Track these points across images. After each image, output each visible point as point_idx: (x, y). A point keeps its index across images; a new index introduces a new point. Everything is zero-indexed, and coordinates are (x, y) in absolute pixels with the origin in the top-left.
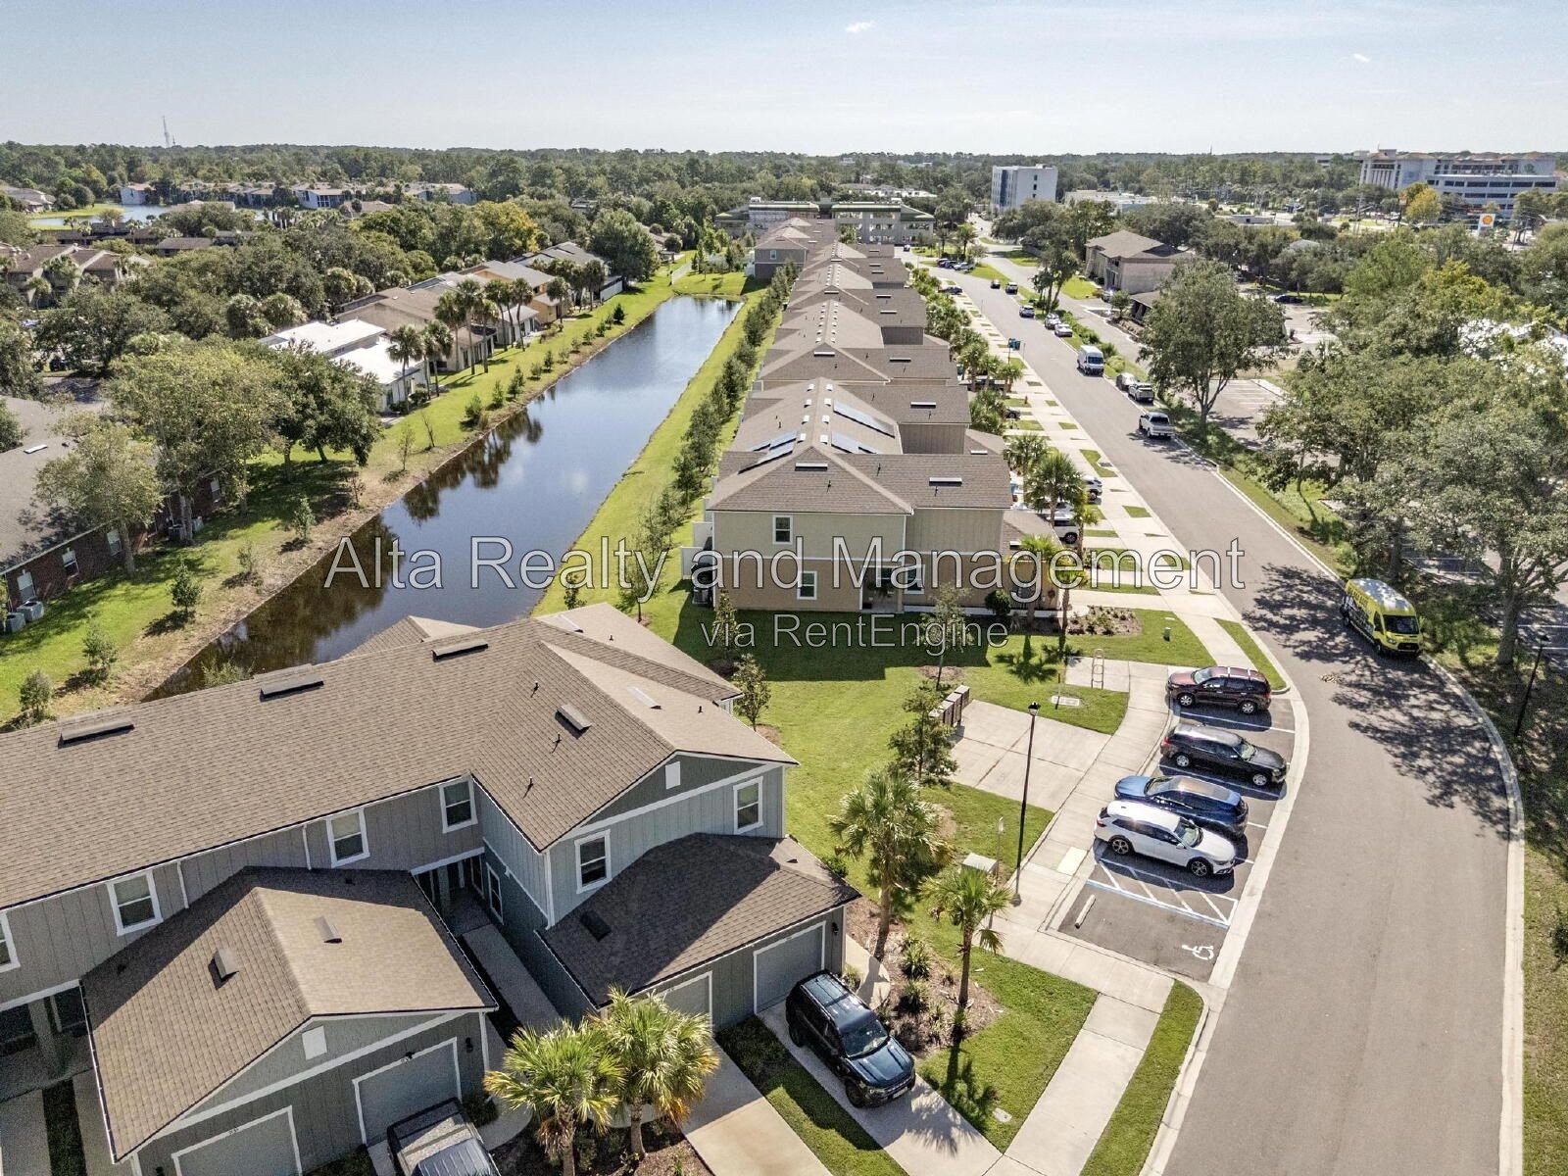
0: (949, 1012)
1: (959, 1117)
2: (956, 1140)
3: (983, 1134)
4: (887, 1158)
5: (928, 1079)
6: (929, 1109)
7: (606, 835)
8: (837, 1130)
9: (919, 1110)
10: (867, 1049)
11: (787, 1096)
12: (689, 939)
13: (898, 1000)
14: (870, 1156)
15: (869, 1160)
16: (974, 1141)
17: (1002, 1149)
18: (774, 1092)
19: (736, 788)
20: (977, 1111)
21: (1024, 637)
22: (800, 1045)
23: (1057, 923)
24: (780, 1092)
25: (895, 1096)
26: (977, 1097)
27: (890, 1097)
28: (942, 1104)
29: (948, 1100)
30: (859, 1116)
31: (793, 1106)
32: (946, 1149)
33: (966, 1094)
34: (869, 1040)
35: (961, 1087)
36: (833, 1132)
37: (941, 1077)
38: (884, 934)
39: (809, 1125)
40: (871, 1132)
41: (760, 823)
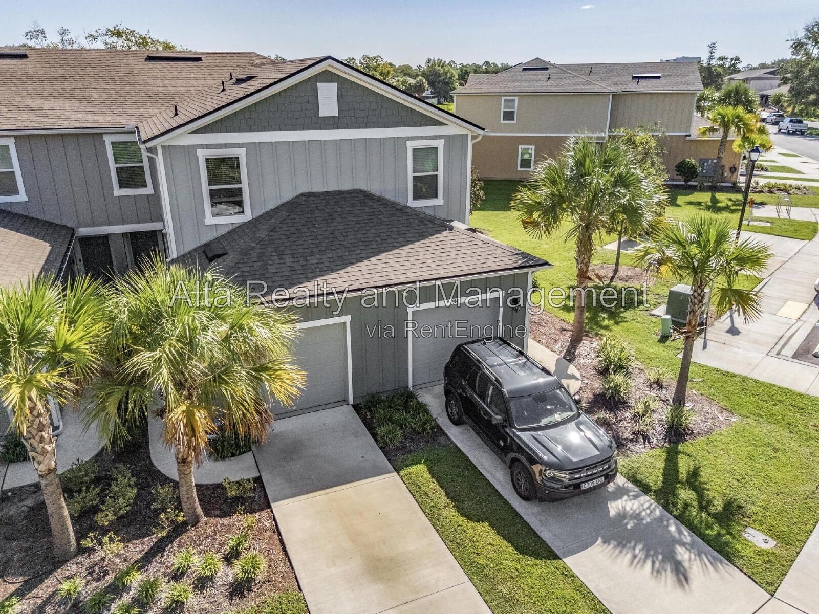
0: (662, 414)
1: (686, 532)
2: (686, 565)
3: (731, 561)
4: (568, 575)
5: (633, 479)
6: (637, 516)
7: (241, 153)
8: (492, 525)
9: (622, 516)
10: (544, 421)
11: (428, 475)
12: (322, 271)
13: (591, 396)
14: (539, 567)
15: (537, 571)
16: (716, 569)
17: (771, 587)
18: (413, 469)
19: (411, 145)
20: (716, 527)
21: (710, 194)
22: (456, 423)
23: (789, 351)
24: (419, 470)
25: (585, 486)
26: (713, 510)
27: (577, 486)
28: (658, 512)
29: (666, 507)
30: (528, 512)
31: (432, 485)
32: (669, 576)
33: (695, 504)
34: (550, 413)
35: (685, 494)
36: (485, 526)
37: (655, 479)
38: (575, 341)
39: (451, 514)
40: (545, 535)
41: (439, 201)
